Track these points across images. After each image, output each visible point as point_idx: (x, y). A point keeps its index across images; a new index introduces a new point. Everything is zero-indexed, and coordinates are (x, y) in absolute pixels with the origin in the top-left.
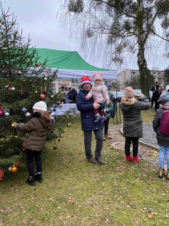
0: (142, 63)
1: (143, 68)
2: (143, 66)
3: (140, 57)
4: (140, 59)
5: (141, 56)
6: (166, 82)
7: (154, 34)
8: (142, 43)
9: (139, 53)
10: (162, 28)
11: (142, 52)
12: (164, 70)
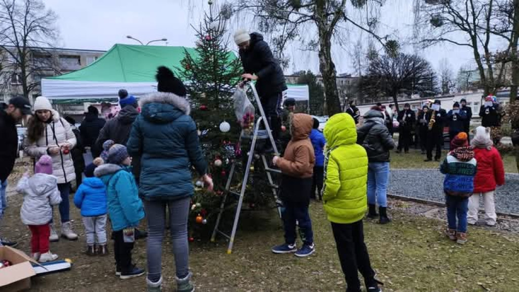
0: (329, 69)
1: (330, 78)
2: (331, 74)
3: (323, 58)
4: (324, 62)
5: (325, 57)
6: (346, 98)
7: (346, 19)
8: (325, 36)
9: (322, 51)
10: (352, 6)
11: (326, 49)
12: (340, 75)
